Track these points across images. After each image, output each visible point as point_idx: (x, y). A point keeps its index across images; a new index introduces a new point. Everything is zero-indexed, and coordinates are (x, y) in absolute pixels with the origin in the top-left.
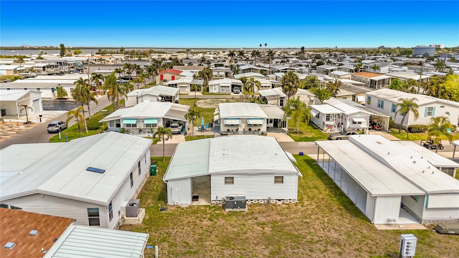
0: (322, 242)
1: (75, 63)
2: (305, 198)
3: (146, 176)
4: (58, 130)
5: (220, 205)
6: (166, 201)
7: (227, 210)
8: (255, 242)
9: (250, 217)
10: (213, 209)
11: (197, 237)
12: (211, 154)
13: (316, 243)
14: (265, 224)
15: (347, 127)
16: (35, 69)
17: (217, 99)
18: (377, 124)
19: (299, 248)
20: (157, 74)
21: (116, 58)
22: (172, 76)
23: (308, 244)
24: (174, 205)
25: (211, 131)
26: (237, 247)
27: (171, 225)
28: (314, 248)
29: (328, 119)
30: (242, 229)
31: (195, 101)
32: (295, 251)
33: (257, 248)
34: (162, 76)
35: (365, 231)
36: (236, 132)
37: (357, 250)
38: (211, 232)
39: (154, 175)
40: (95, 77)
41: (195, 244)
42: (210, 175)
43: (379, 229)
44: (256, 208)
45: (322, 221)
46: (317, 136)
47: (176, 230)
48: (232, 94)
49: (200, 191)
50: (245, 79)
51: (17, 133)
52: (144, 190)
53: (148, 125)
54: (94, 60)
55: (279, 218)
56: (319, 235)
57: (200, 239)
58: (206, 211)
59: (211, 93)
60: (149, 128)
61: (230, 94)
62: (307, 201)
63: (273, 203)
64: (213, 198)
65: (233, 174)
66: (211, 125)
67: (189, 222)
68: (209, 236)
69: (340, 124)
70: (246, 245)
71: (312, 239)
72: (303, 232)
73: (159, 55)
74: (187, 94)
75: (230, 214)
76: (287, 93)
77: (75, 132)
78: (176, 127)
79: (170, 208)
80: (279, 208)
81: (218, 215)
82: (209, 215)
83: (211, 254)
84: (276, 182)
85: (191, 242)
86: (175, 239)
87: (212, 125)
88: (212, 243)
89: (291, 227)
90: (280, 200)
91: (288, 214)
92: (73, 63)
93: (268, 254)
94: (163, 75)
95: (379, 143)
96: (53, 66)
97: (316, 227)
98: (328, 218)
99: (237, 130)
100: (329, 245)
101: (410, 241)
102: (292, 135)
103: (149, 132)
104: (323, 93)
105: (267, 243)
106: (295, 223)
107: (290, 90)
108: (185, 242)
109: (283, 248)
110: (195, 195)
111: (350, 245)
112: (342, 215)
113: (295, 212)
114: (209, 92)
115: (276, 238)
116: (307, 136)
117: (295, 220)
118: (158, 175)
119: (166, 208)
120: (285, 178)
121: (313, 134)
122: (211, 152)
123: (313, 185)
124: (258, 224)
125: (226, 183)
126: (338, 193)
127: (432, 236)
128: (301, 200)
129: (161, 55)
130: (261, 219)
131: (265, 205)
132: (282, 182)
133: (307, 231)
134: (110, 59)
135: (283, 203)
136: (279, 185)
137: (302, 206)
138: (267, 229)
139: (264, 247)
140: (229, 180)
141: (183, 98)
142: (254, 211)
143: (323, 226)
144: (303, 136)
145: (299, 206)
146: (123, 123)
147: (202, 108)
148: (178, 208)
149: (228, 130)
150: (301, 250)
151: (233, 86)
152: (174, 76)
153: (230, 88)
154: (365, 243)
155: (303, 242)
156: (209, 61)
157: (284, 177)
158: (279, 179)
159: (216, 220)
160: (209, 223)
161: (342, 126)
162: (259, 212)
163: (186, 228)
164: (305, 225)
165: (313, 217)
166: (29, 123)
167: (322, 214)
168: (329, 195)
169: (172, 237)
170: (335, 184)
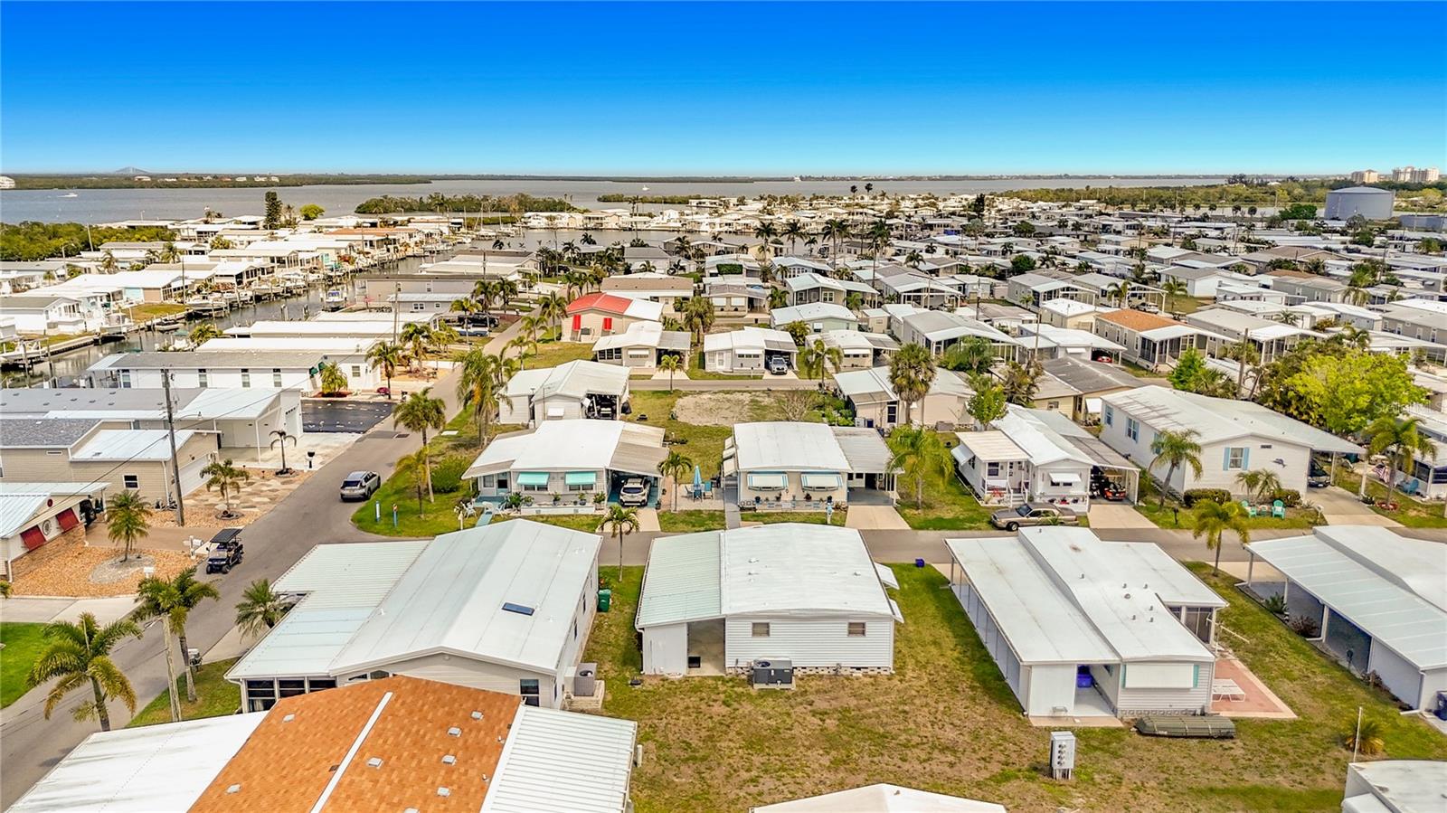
0: (926, 746)
1: (318, 256)
2: (911, 663)
3: (592, 612)
4: (364, 494)
5: (744, 677)
6: (640, 667)
7: (757, 686)
8: (807, 743)
9: (799, 700)
10: (731, 684)
11: (704, 733)
12: (723, 572)
13: (913, 746)
14: (826, 713)
15: (1038, 493)
16: (216, 281)
17: (728, 392)
18: (1112, 486)
19: (882, 755)
20: (565, 314)
22: (606, 320)
23: (900, 748)
24: (655, 676)
25: (717, 499)
26: (776, 752)
27: (656, 712)
28: (910, 754)
29: (993, 473)
30: (784, 721)
31: (669, 401)
32: (875, 759)
33: (809, 753)
34: (577, 319)
35: (1007, 729)
36: (776, 503)
37: (984, 759)
38: (728, 726)
39: (606, 611)
41: (701, 744)
42: (724, 620)
43: (1035, 725)
44: (812, 684)
45: (933, 710)
46: (966, 515)
47: (665, 721)
48: (767, 375)
49: (703, 648)
50: (803, 329)
51: (272, 500)
52: (591, 643)
53: (572, 488)
55: (853, 702)
56: (922, 734)
57: (711, 738)
58: (717, 688)
59: (710, 374)
60: (577, 492)
61: (761, 378)
62: (913, 670)
63: (845, 673)
64: (729, 663)
65: (769, 617)
66: (716, 481)
67: (688, 708)
68: (726, 733)
69: (1023, 485)
70: (790, 749)
71: (909, 741)
72: (893, 729)
73: (547, 218)
74: (649, 377)
75: (763, 694)
76: (904, 394)
77: (404, 499)
78: (638, 490)
79: (648, 681)
80: (856, 684)
81: (740, 695)
82: (722, 696)
83: (731, 761)
84: (850, 633)
85: (695, 742)
86: (666, 736)
87: (719, 482)
88: (732, 745)
89: (873, 719)
90: (858, 669)
91: (872, 696)
93: (828, 764)
94: (579, 317)
95: (1075, 549)
96: (263, 269)
97: (919, 719)
98: (946, 704)
99: (778, 499)
100: (936, 751)
101: (1064, 743)
102: (907, 511)
103: (575, 503)
104: (986, 406)
105: (827, 745)
106: (883, 712)
107: (911, 389)
108: (684, 742)
109: (856, 755)
110: (693, 655)
111: (974, 751)
112: (973, 699)
113: (886, 693)
114: (704, 368)
115: (845, 737)
116: (942, 515)
117: (884, 707)
118: (613, 610)
119: (642, 681)
120: (869, 627)
121: (957, 508)
122: (723, 567)
123: (931, 638)
124: (814, 713)
125: (754, 634)
126: (978, 656)
127: (1127, 738)
128: (901, 668)
129: (554, 218)
130: (821, 704)
131: (830, 677)
132: (863, 633)
133: (902, 727)
134: (411, 236)
135: (865, 675)
136: (858, 639)
137: (901, 681)
138: (831, 723)
139: (821, 752)
140: (761, 629)
141: (639, 391)
142: (808, 689)
143: (932, 719)
144: (931, 515)
145: (896, 681)
146: (519, 481)
147: (691, 427)
148: (663, 680)
149: (758, 499)
150: (886, 758)
151: (769, 353)
152: (610, 320)
153: (762, 360)
154: (1002, 748)
155: (891, 745)
156: (699, 250)
157: (867, 625)
158: (857, 629)
159: (736, 705)
160: (724, 710)
161: (1026, 491)
162: (818, 692)
163: (682, 718)
164: (901, 716)
165: (917, 702)
166: (287, 472)
167: (936, 696)
168: (958, 659)
169: (660, 733)
170: (976, 636)
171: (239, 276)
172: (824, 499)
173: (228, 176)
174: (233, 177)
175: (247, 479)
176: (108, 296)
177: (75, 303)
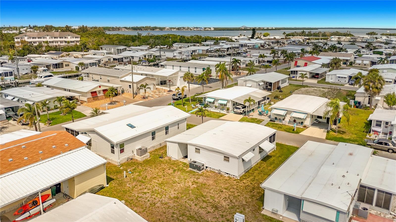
0: (210, 204)
1: (254, 45)
2: (250, 178)
7: (189, 169)
9: (196, 177)
10: (185, 166)
14: (197, 183)
16: (222, 49)
20: (292, 61)
21: (293, 40)
22: (305, 63)
29: (379, 125)
31: (299, 88)
33: (172, 192)
34: (296, 62)
36: (282, 121)
40: (235, 61)
42: (187, 144)
43: (261, 213)
44: (208, 173)
46: (355, 139)
48: (347, 85)
51: (159, 97)
53: (221, 104)
54: (271, 43)
58: (179, 166)
59: (326, 82)
61: (344, 85)
62: (247, 181)
63: (223, 174)
64: (189, 159)
65: (201, 147)
71: (207, 200)
72: (209, 195)
73: (338, 38)
75: (190, 172)
78: (239, 108)
80: (221, 178)
81: (182, 170)
84: (225, 160)
85: (149, 177)
89: (208, 190)
90: (227, 174)
92: (252, 45)
95: (351, 154)
100: (211, 207)
101: (237, 219)
102: (331, 133)
103: (221, 109)
104: (390, 99)
105: (181, 192)
108: (146, 176)
115: (190, 192)
116: (344, 137)
121: (354, 136)
122: (211, 131)
124: (193, 182)
125: (196, 151)
128: (244, 178)
129: (340, 38)
130: (200, 180)
131: (217, 174)
132: (229, 161)
133: (213, 195)
134: (287, 41)
135: (229, 177)
136: (226, 163)
137: (237, 182)
138: (193, 186)
139: (176, 193)
142: (204, 174)
144: (340, 136)
145: (235, 182)
146: (206, 100)
148: (169, 159)
149: (276, 118)
152: (307, 63)
157: (230, 158)
161: (392, 135)
166: (170, 91)
171: (228, 48)
172: (300, 122)
173: (262, 28)
174: (263, 28)
175: (150, 89)
176: (193, 51)
177: (181, 52)
